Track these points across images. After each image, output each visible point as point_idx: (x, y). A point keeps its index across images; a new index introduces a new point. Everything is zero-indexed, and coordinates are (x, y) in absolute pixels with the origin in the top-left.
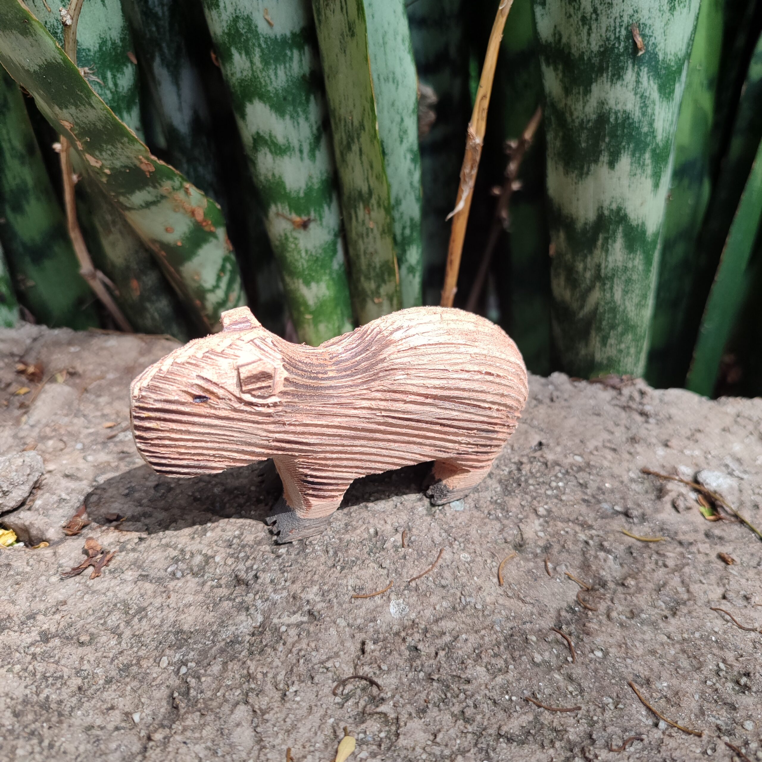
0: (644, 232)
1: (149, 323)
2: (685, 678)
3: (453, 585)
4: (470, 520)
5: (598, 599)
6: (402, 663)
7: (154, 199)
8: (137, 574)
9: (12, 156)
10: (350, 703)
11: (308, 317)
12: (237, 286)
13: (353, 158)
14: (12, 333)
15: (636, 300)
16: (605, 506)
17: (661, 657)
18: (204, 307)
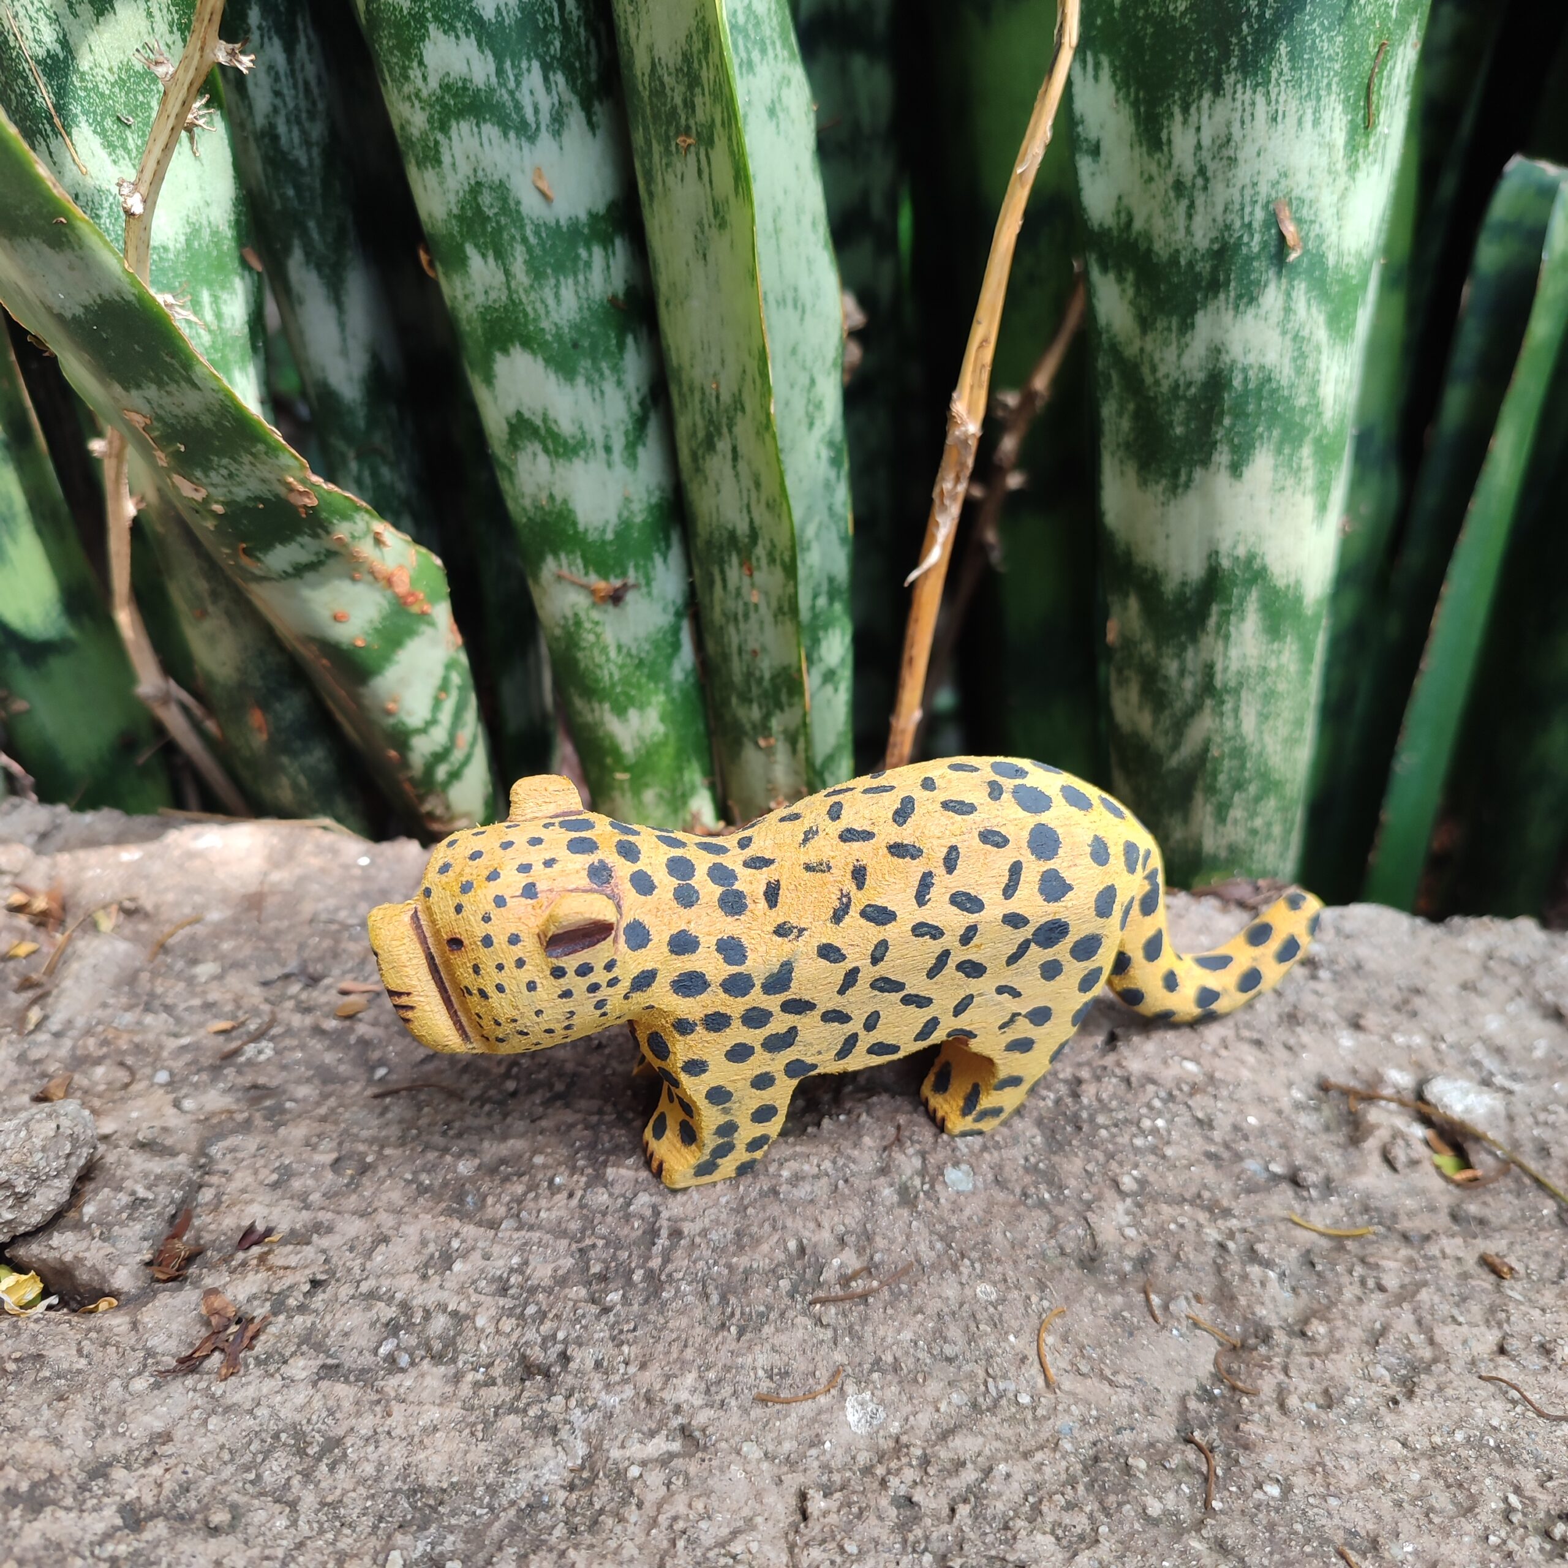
0: (1299, 600)
1: (285, 795)
2: (1445, 1532)
3: (968, 1355)
4: (988, 1211)
5: (1257, 1370)
6: (884, 1536)
7: (314, 558)
8: (315, 1364)
11: (620, 776)
12: (471, 715)
13: (718, 465)
15: (1283, 731)
16: (1252, 1165)
17: (1394, 1488)
18: (405, 763)
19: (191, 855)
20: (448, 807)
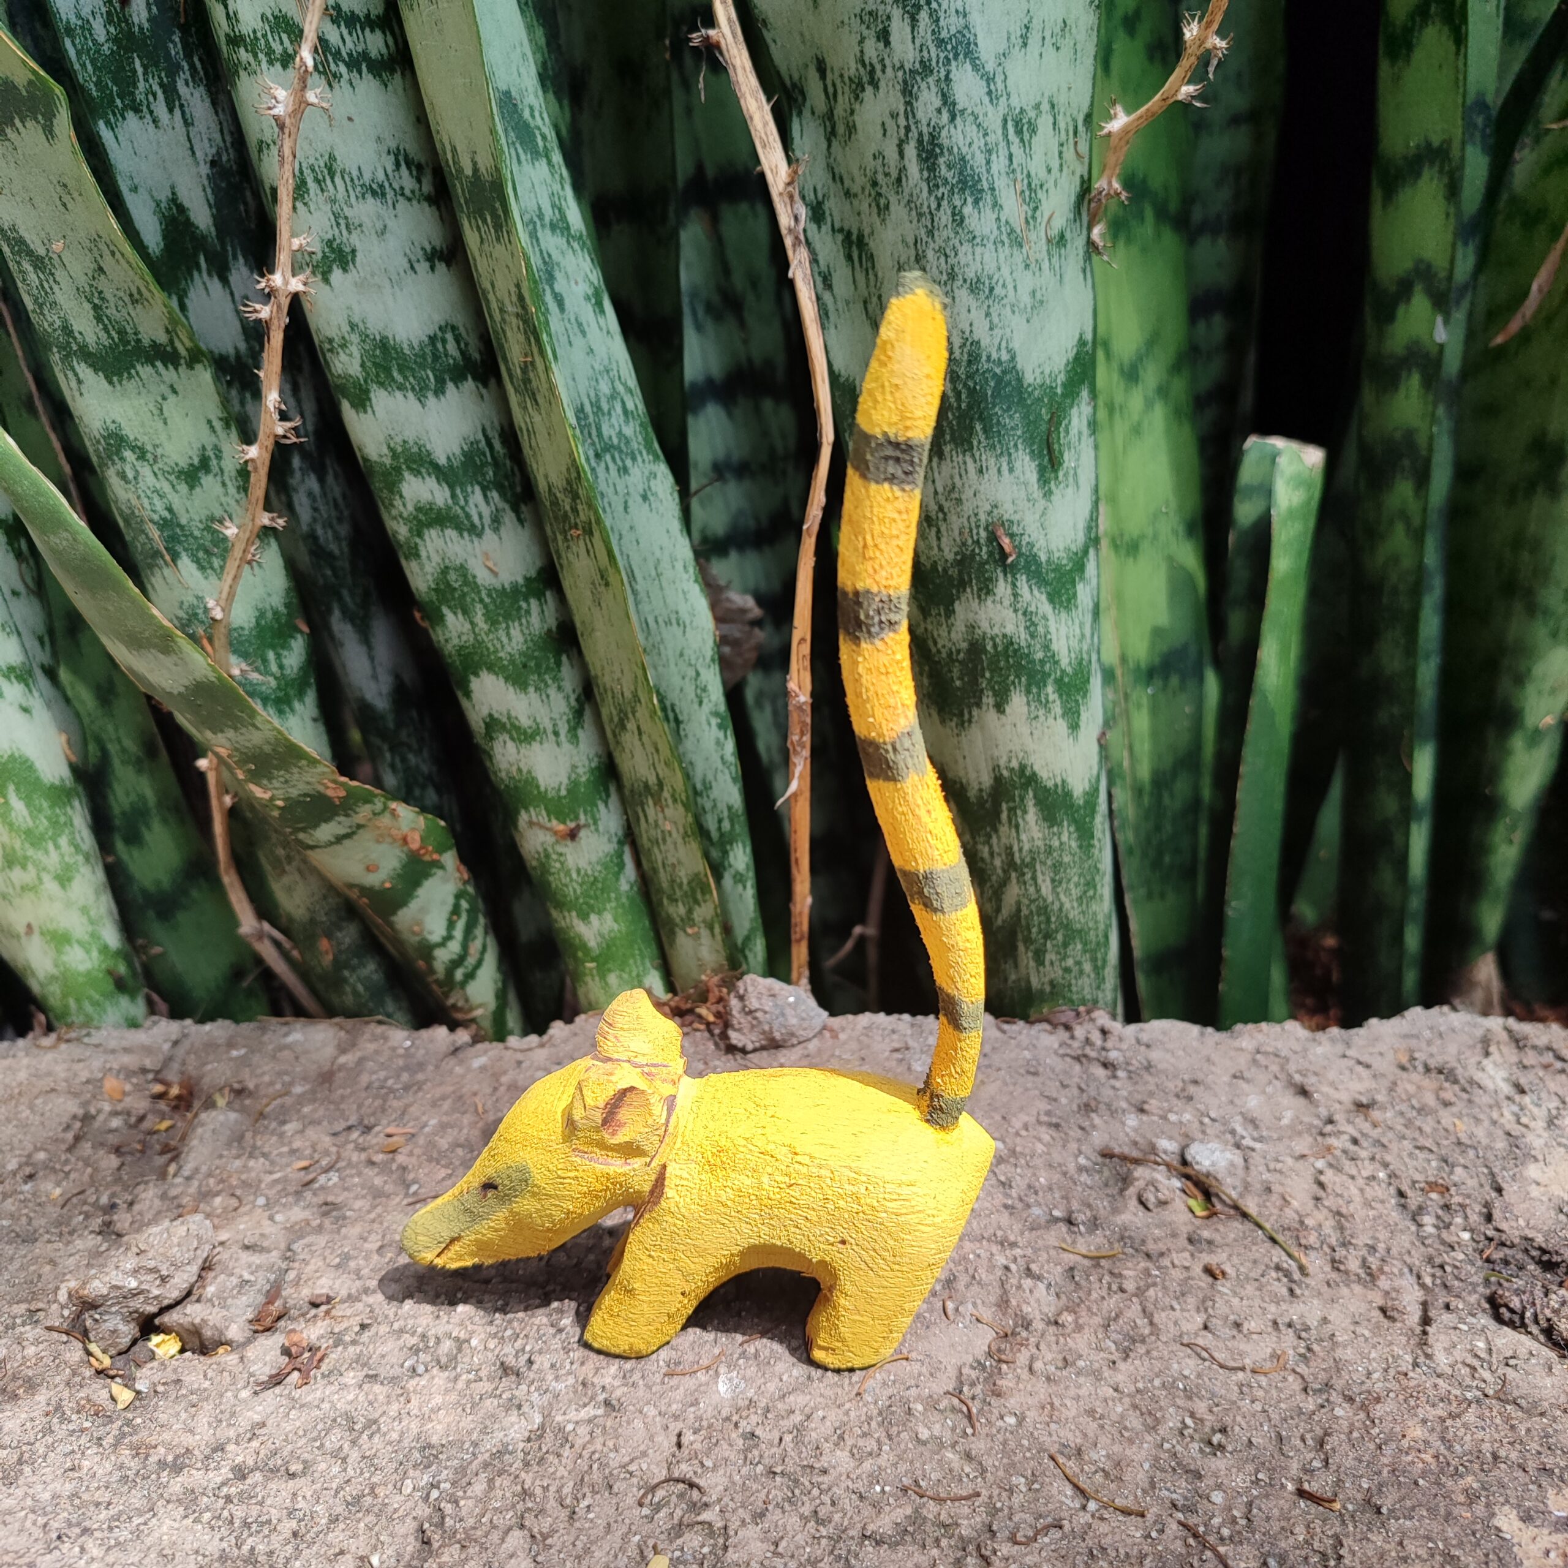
0: (1068, 794)
1: (349, 1000)
2: (1131, 1441)
5: (1018, 1347)
6: (732, 1455)
7: (348, 831)
8: (361, 1375)
9: (123, 762)
10: (662, 1514)
11: (590, 965)
12: (479, 931)
13: (629, 739)
14: (139, 1037)
16: (1036, 1211)
17: (1102, 1417)
18: (431, 971)
19: (281, 1048)
20: (467, 1000)
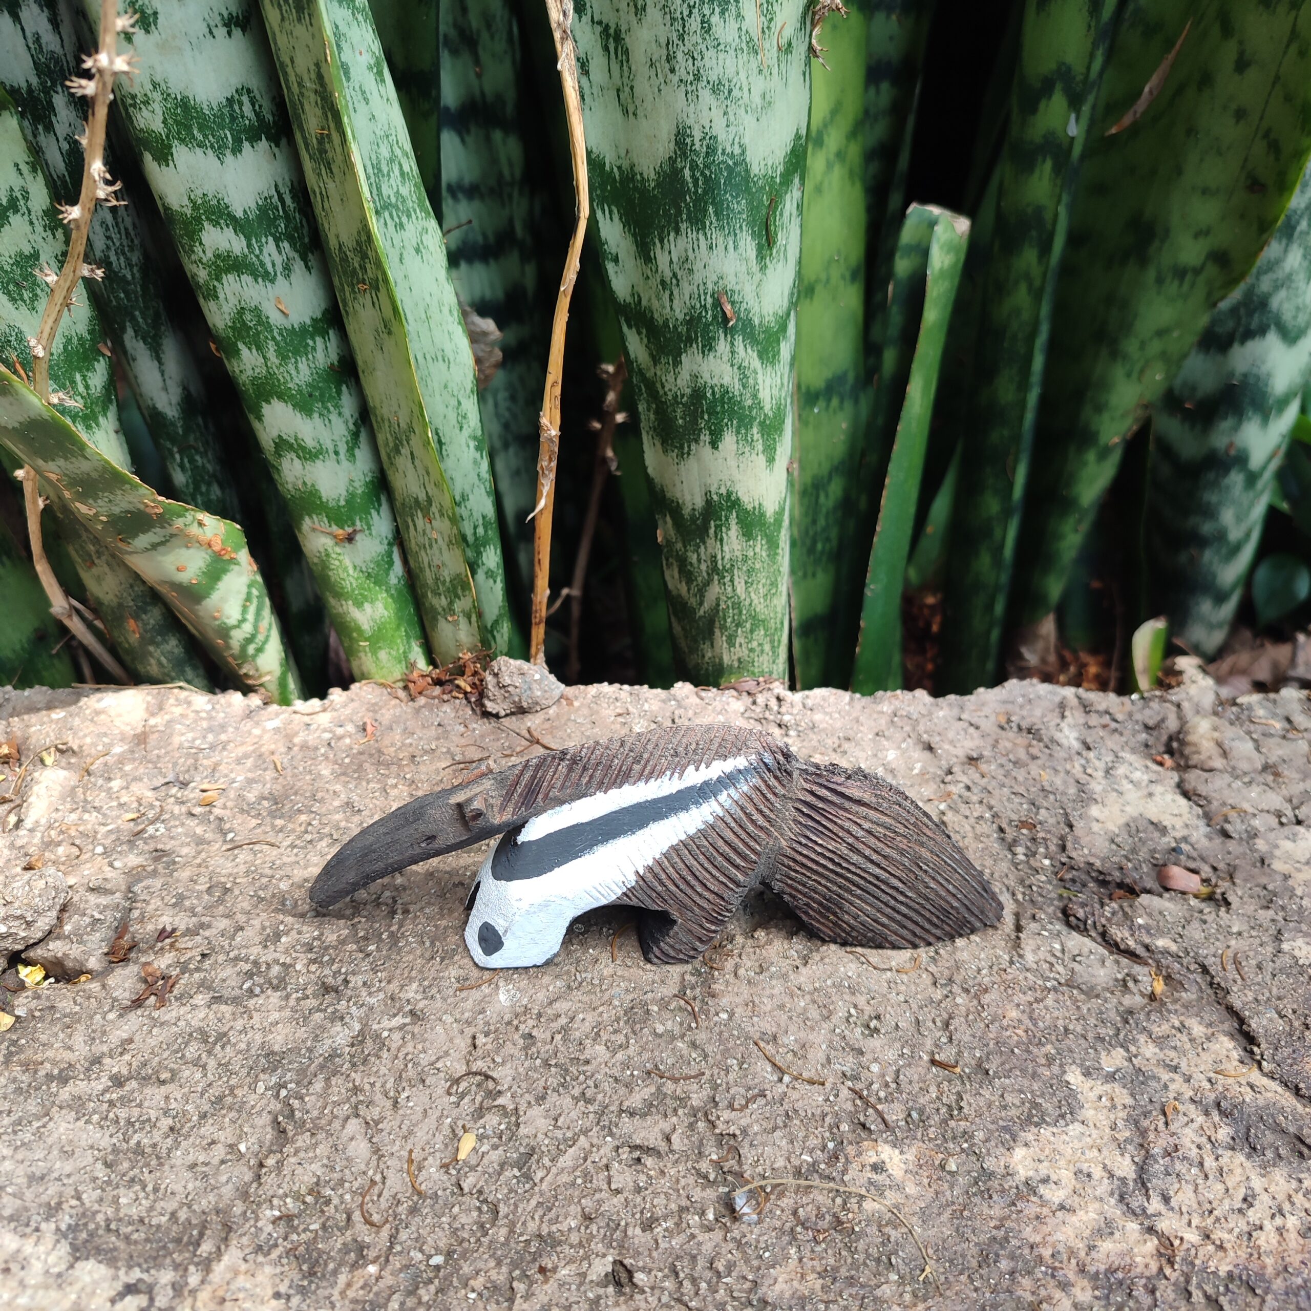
0: (762, 515)
1: (153, 670)
5: (725, 957)
6: (516, 1053)
7: (163, 539)
8: (208, 997)
10: (466, 1100)
11: (363, 644)
13: (403, 462)
15: (763, 590)
17: (790, 1010)
18: (228, 647)
19: (98, 713)
20: (257, 669)
